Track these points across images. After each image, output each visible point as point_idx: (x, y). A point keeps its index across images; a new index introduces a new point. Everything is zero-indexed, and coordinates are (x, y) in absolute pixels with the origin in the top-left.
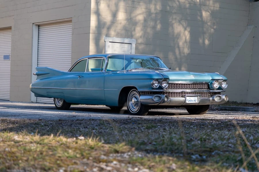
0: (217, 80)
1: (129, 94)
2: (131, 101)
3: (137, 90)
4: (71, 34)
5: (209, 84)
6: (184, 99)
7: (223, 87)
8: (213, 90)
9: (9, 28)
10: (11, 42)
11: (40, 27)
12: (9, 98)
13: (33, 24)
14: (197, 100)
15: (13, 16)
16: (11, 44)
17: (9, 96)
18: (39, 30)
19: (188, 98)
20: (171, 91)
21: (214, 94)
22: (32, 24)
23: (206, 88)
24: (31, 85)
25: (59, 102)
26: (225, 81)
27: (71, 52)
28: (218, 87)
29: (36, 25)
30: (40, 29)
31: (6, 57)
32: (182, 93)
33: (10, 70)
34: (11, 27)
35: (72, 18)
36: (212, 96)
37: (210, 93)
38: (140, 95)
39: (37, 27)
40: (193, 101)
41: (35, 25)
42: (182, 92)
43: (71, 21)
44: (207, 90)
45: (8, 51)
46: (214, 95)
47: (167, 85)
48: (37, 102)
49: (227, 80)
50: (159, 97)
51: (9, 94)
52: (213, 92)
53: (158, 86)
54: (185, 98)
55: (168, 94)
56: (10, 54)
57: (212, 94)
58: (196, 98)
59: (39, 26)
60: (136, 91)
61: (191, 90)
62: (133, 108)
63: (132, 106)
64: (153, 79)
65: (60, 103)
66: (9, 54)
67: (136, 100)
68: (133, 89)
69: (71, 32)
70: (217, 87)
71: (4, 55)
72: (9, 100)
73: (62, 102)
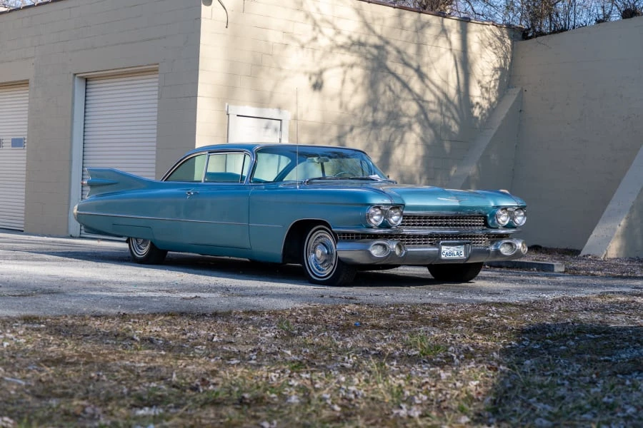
0: (505, 208)
1: (308, 236)
2: (314, 252)
3: (331, 229)
4: (157, 97)
5: (488, 215)
6: (437, 249)
7: (518, 222)
8: (497, 228)
9: (25, 83)
10: (27, 112)
11: (88, 83)
12: (23, 226)
13: (75, 74)
14: (463, 253)
15: (31, 58)
16: (27, 116)
17: (23, 222)
18: (86, 89)
19: (444, 248)
20: (406, 231)
21: (497, 237)
22: (72, 75)
23: (480, 225)
24: (76, 207)
25: (141, 247)
26: (521, 208)
27: (155, 135)
28: (507, 222)
29: (82, 77)
30: (88, 87)
31: (17, 143)
32: (431, 236)
33: (25, 169)
34: (28, 80)
35: (158, 64)
36: (492, 243)
37: (489, 236)
38: (337, 241)
39: (83, 83)
40: (456, 254)
41: (79, 77)
42: (431, 234)
43: (156, 70)
44: (483, 230)
45: (21, 131)
46: (499, 241)
47: (398, 219)
48: (82, 235)
49: (525, 207)
50: (384, 246)
51: (23, 219)
52: (495, 234)
53: (379, 220)
54: (438, 247)
55: (401, 238)
56: (26, 137)
57: (493, 237)
58: (462, 249)
59: (87, 80)
60: (327, 231)
61: (451, 229)
62: (317, 268)
63: (316, 265)
64: (371, 205)
65: (142, 249)
66: (22, 137)
67: (326, 252)
68: (318, 225)
69: (157, 92)
70: (504, 221)
71: (12, 137)
72: (22, 231)
73: (148, 247)
